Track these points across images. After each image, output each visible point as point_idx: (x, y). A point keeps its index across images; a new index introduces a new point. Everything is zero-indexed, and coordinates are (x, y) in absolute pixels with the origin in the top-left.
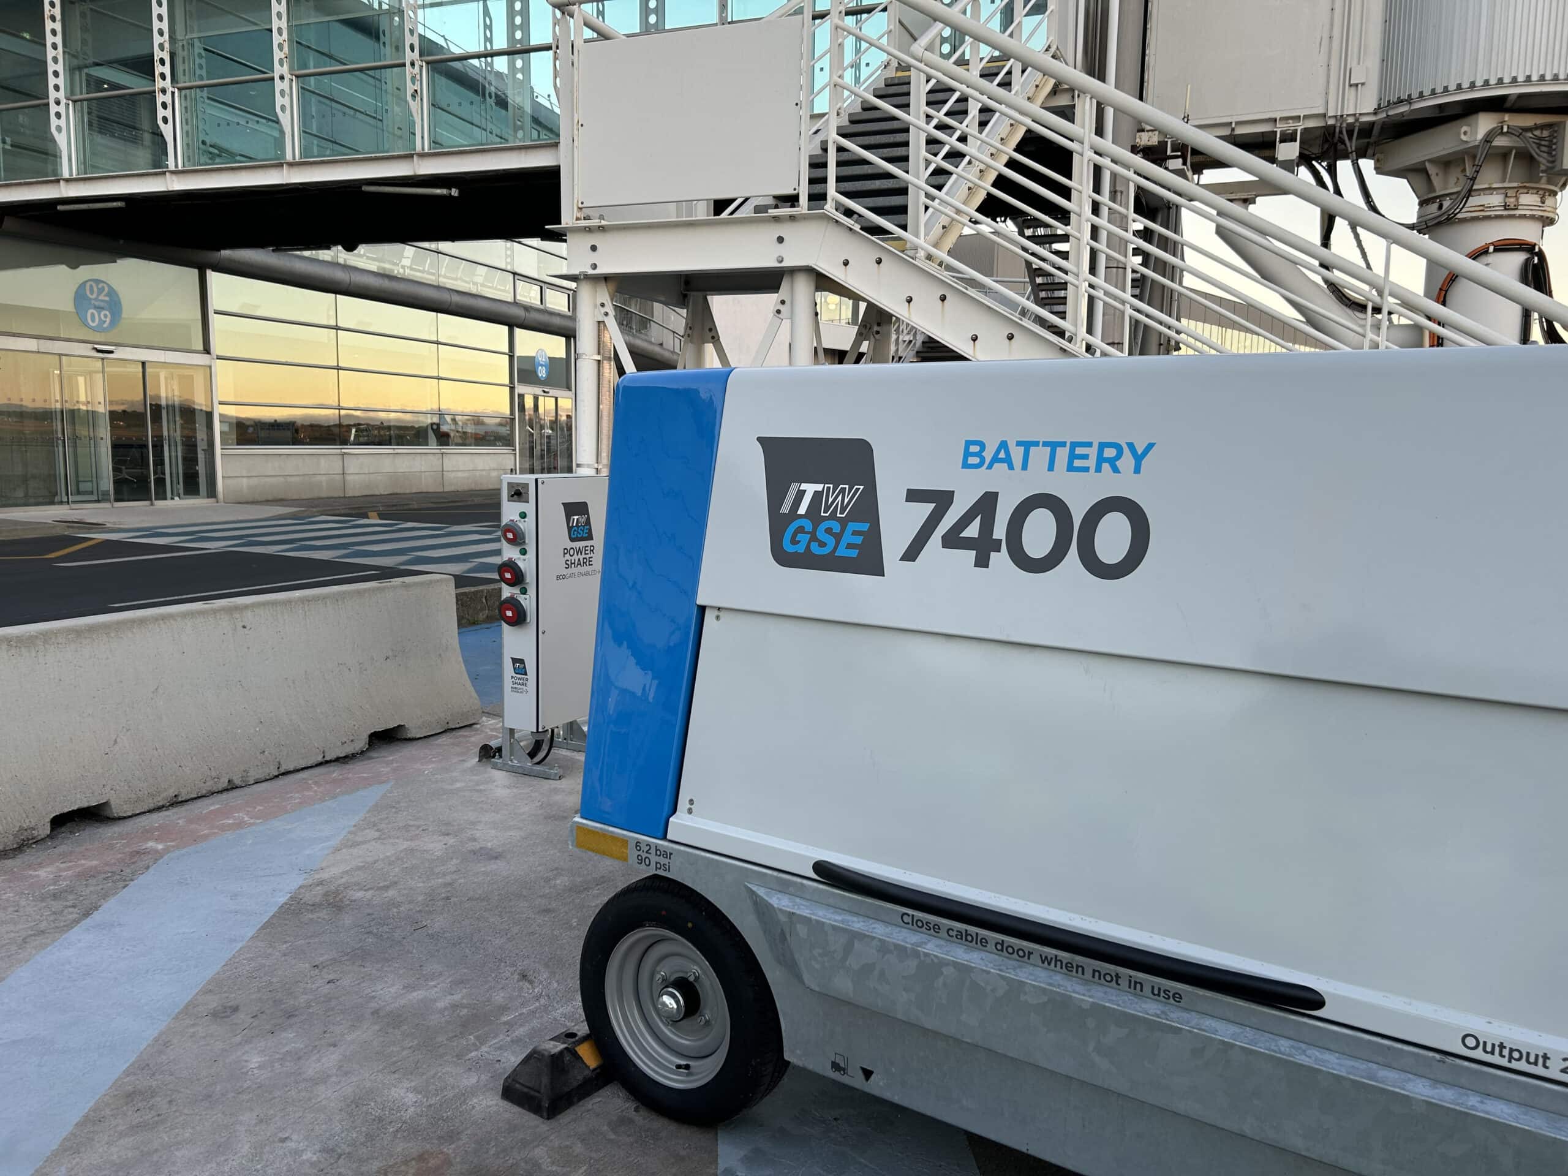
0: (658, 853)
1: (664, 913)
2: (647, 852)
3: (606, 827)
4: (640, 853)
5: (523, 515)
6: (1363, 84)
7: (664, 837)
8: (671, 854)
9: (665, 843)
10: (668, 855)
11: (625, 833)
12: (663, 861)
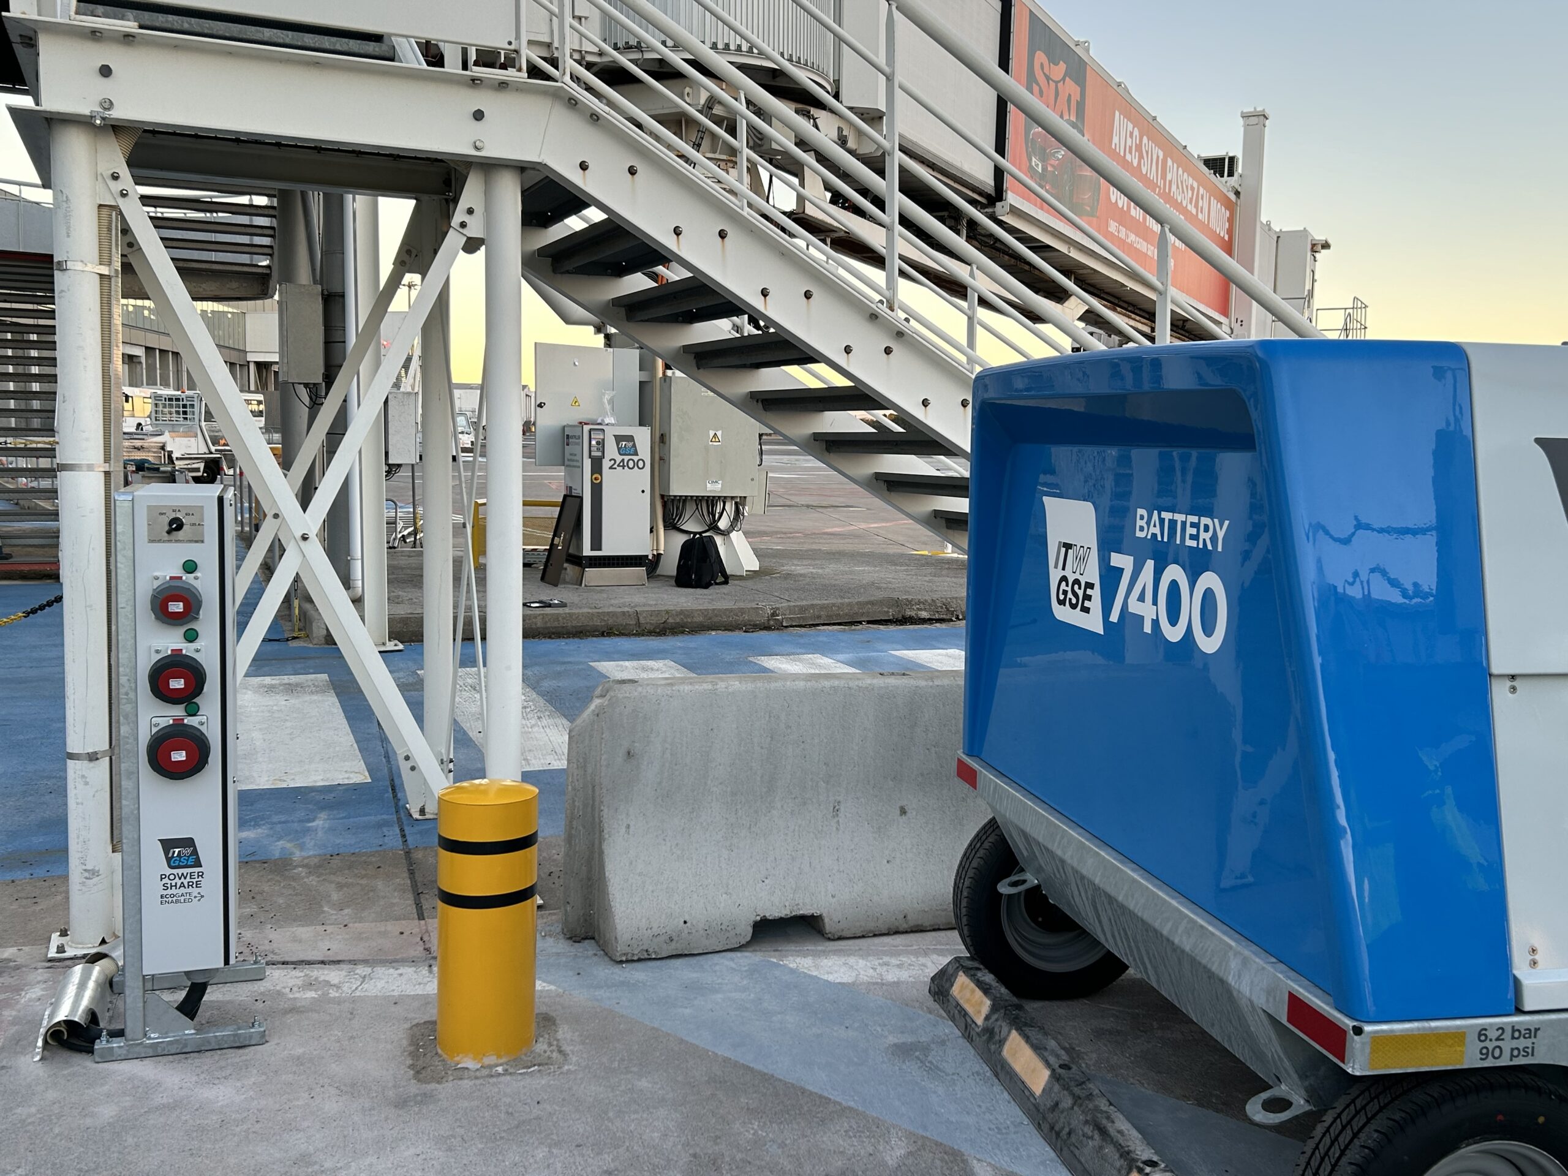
0: (1517, 1034)
1: (1500, 1117)
2: (1498, 1039)
3: (1426, 1024)
4: (1487, 1044)
5: (190, 567)
6: (586, 18)
7: (1519, 1011)
8: (1537, 1030)
9: (1527, 1018)
10: (1532, 1032)
11: (1458, 1022)
12: (1522, 1043)
